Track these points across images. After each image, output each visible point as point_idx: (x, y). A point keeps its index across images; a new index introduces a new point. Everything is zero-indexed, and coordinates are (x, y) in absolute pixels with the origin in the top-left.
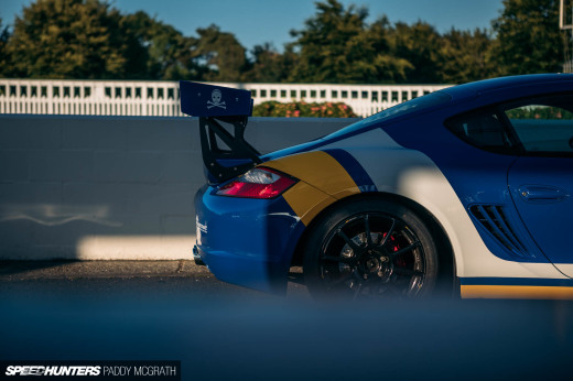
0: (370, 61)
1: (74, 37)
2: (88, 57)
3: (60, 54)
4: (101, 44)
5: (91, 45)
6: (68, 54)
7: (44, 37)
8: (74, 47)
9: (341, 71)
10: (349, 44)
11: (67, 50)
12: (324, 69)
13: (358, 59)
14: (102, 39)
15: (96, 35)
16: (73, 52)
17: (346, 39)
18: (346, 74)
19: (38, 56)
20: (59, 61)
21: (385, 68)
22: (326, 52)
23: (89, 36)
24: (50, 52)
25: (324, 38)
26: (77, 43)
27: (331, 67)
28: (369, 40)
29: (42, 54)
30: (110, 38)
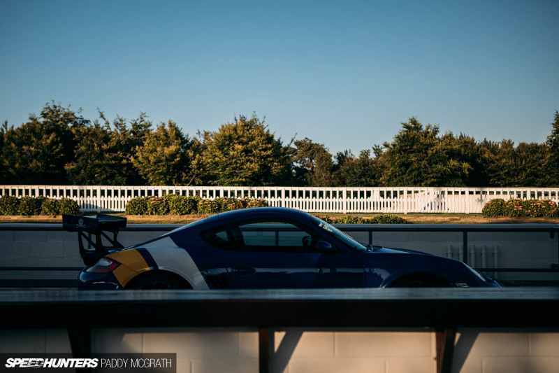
0: (445, 165)
1: (251, 151)
2: (260, 165)
3: (242, 164)
4: (268, 156)
5: (262, 157)
6: (248, 163)
7: (231, 153)
8: (252, 158)
9: (425, 172)
10: (430, 152)
11: (247, 161)
12: (413, 171)
13: (436, 163)
14: (269, 152)
15: (265, 150)
16: (251, 162)
17: (427, 149)
18: (429, 174)
19: (228, 165)
20: (242, 169)
21: (455, 170)
22: (413, 158)
23: (260, 150)
24: (236, 162)
25: (410, 149)
26: (254, 156)
27: (418, 169)
28: (444, 150)
29: (231, 164)
30: (273, 151)
